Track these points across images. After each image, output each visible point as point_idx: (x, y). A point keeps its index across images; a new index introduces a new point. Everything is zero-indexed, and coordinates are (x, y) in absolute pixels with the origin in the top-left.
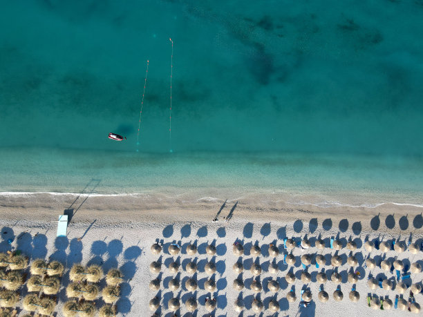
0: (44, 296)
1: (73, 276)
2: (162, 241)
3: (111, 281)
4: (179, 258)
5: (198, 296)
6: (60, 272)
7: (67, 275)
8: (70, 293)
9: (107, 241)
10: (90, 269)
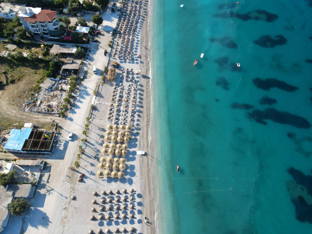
0: (115, 150)
1: (122, 159)
2: (135, 193)
3: (120, 173)
4: (128, 202)
5: (112, 212)
6: (123, 154)
7: (122, 157)
8: (115, 159)
9: (135, 171)
10: (124, 165)
